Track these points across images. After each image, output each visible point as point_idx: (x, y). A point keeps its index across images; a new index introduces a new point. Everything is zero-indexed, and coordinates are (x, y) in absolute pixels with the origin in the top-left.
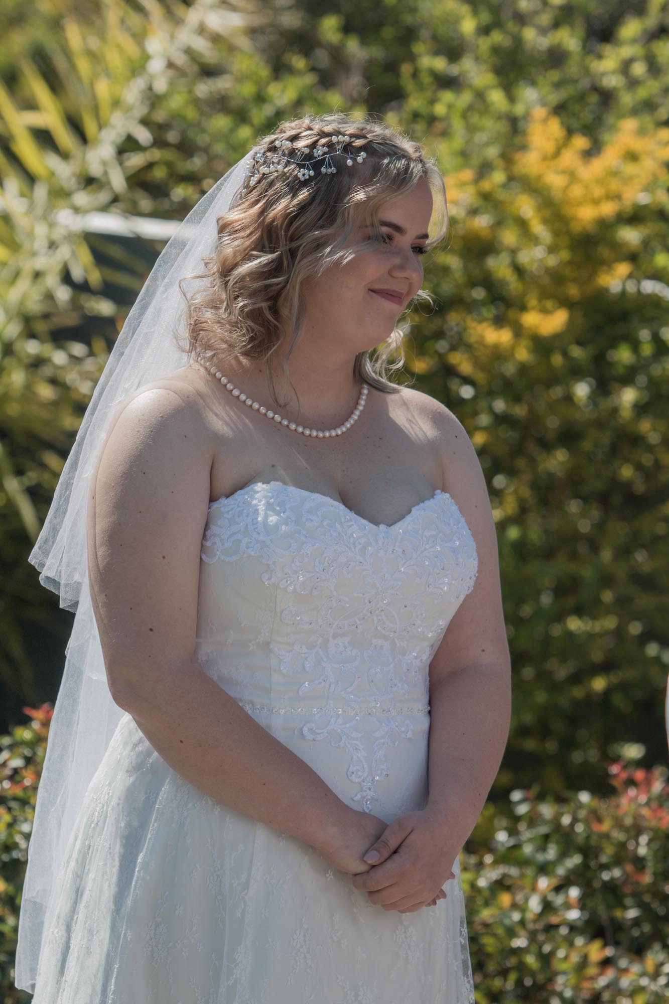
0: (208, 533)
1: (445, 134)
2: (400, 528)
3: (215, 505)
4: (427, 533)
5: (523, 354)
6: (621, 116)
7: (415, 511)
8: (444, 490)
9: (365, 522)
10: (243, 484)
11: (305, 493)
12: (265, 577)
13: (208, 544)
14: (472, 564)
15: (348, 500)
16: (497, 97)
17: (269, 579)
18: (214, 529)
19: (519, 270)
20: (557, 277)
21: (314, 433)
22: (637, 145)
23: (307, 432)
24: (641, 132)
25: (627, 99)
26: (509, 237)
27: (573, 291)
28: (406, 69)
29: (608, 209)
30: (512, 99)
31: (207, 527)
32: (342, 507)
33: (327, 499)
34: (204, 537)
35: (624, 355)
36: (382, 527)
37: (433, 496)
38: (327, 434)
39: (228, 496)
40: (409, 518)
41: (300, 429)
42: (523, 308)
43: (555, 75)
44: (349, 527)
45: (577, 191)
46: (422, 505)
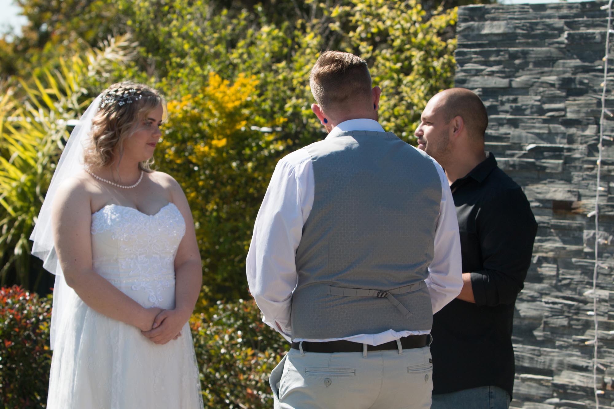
0: (93, 225)
1: (182, 83)
2: (157, 216)
3: (94, 215)
4: (167, 217)
5: (213, 154)
6: (240, 72)
7: (162, 210)
8: (172, 202)
9: (145, 215)
10: (102, 207)
11: (124, 207)
12: (113, 236)
13: (93, 228)
14: (184, 226)
15: (139, 209)
16: (198, 69)
17: (114, 237)
18: (95, 223)
19: (210, 126)
20: (222, 127)
21: (126, 187)
22: (245, 81)
23: (123, 187)
24: (246, 76)
25: (242, 66)
26: (206, 116)
27: (228, 132)
28: (168, 63)
29: (237, 103)
30: (203, 69)
31: (92, 223)
32: (136, 211)
33: (131, 209)
34: (91, 226)
35: (247, 151)
36: (151, 216)
37: (168, 204)
38: (130, 187)
39: (98, 211)
40: (160, 212)
41: (121, 186)
42: (212, 139)
43: (217, 61)
44: (140, 217)
45: (226, 98)
46: (164, 208)
